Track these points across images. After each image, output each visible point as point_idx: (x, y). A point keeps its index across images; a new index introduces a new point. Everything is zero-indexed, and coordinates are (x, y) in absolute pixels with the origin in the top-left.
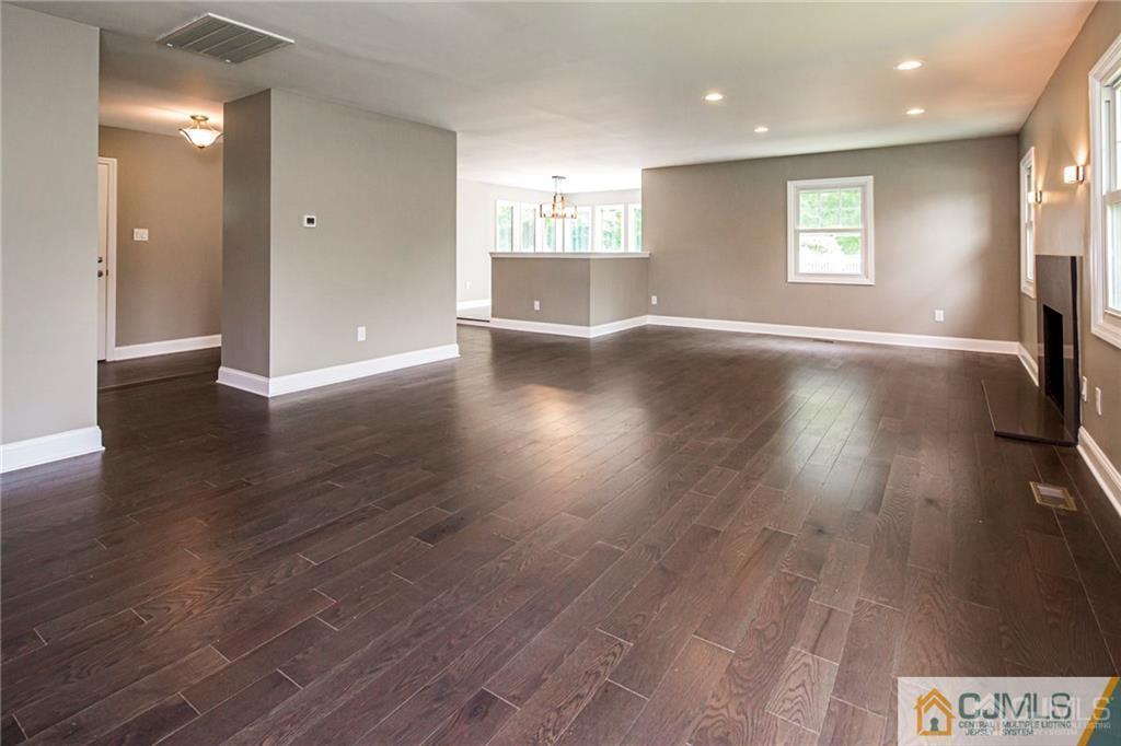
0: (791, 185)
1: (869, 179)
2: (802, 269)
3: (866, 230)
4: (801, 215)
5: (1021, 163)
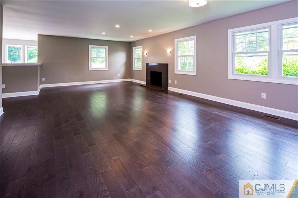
0: (90, 46)
1: (107, 47)
2: (92, 67)
3: (106, 58)
4: (92, 54)
5: (133, 48)
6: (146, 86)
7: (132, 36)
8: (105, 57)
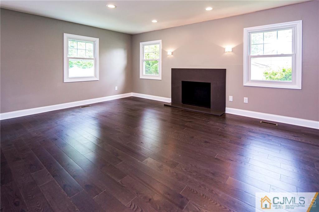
0: (66, 35)
1: (98, 39)
2: (69, 76)
3: (96, 59)
5: (140, 43)
6: (170, 105)
7: (155, 21)
8: (93, 57)
